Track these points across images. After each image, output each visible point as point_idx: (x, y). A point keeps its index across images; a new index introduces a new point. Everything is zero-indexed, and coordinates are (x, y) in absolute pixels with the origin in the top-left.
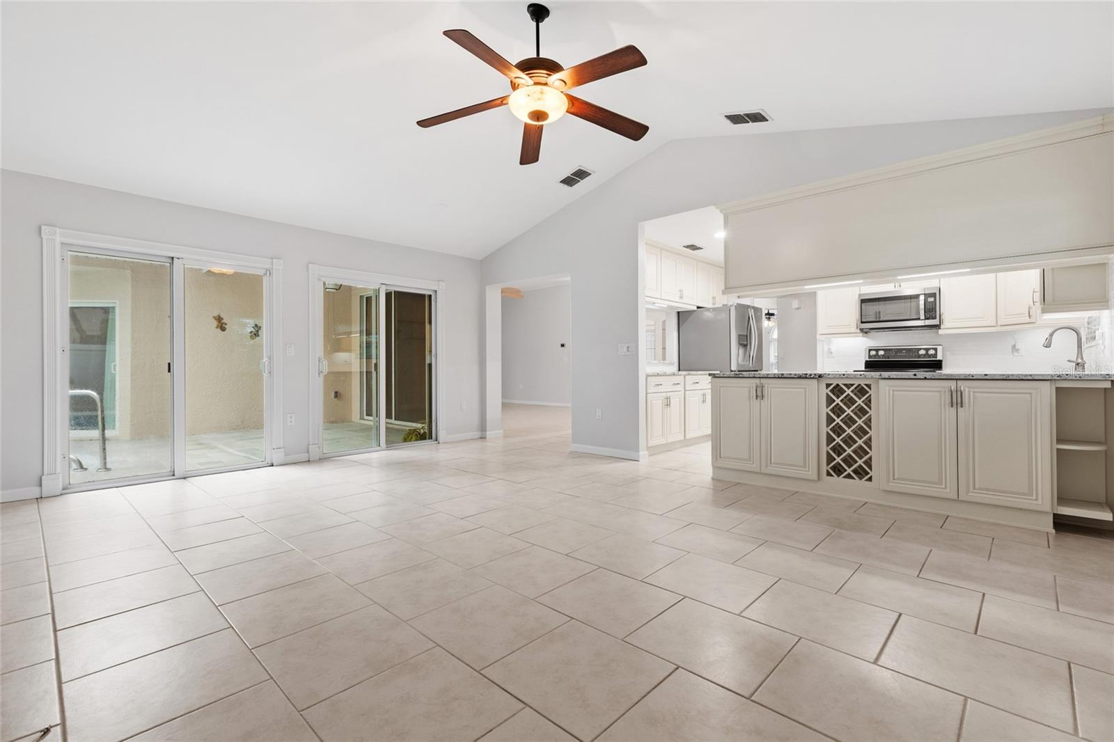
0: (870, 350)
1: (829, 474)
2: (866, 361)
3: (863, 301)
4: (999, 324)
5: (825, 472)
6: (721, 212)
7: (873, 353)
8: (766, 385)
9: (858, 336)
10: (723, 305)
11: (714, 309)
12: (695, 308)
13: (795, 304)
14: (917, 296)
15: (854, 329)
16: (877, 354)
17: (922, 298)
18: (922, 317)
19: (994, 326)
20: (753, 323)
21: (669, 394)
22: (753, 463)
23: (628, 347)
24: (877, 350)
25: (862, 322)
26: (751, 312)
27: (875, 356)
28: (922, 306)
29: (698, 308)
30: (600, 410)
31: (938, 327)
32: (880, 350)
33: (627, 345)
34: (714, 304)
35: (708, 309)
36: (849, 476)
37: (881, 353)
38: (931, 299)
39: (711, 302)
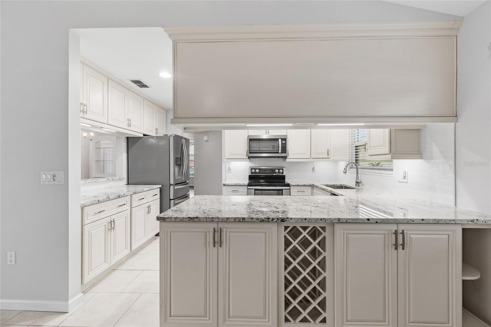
0: (252, 169)
1: (287, 320)
2: (249, 175)
3: (251, 140)
4: (312, 157)
5: (283, 319)
6: (170, 35)
7: (253, 171)
8: (225, 230)
9: (246, 161)
10: (164, 135)
11: (157, 137)
12: (142, 136)
13: (205, 138)
14: (277, 140)
15: (245, 156)
16: (255, 171)
17: (280, 140)
18: (280, 152)
19: (309, 159)
20: (184, 148)
21: (113, 217)
22: (209, 319)
23: (54, 176)
24: (255, 169)
25: (250, 153)
26: (184, 141)
27: (254, 173)
28: (280, 146)
29: (144, 135)
30: (13, 253)
31: (285, 158)
32: (257, 169)
33: (52, 173)
34: (157, 133)
35: (153, 137)
36: (304, 320)
37: (257, 171)
38: (284, 142)
39: (154, 132)
